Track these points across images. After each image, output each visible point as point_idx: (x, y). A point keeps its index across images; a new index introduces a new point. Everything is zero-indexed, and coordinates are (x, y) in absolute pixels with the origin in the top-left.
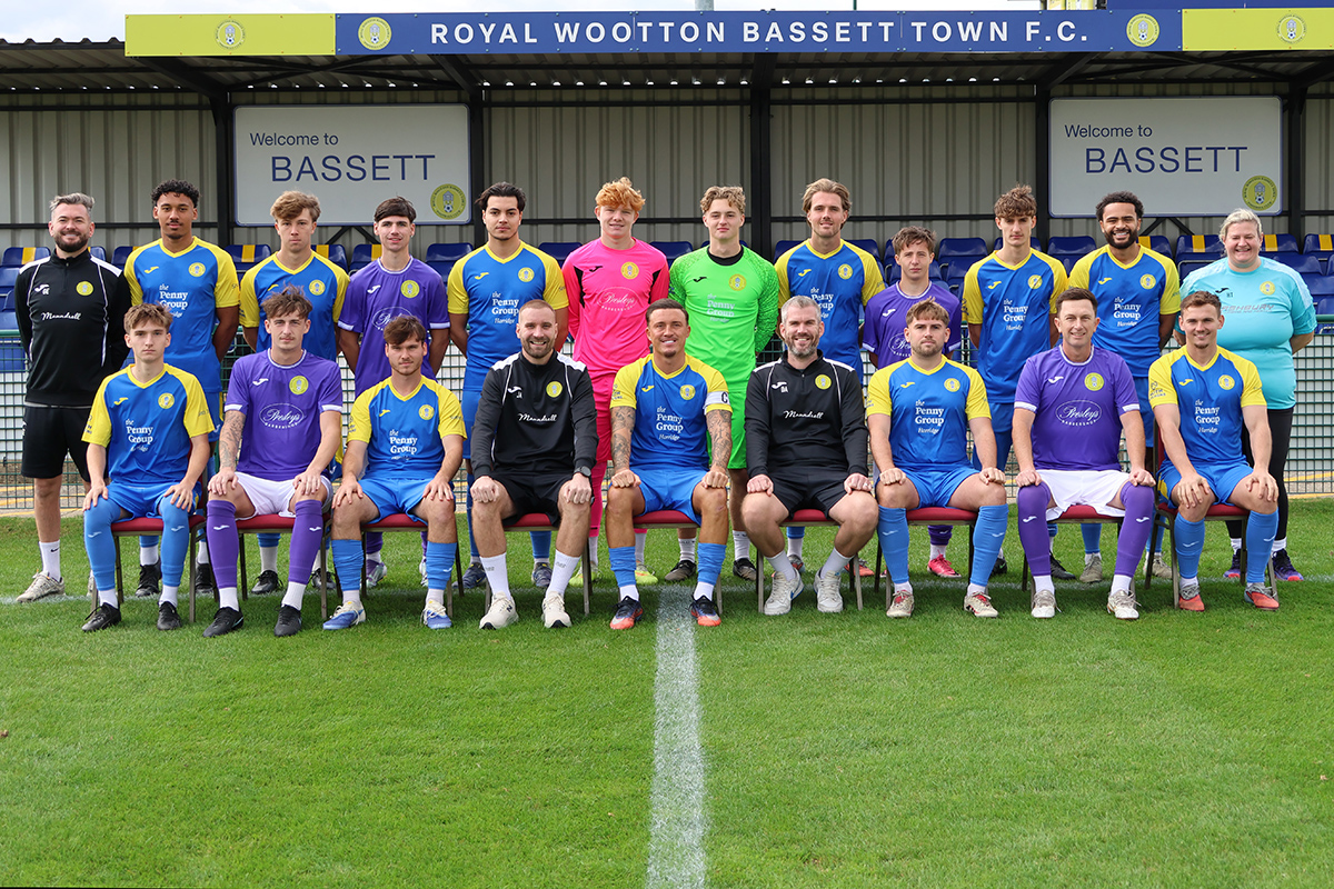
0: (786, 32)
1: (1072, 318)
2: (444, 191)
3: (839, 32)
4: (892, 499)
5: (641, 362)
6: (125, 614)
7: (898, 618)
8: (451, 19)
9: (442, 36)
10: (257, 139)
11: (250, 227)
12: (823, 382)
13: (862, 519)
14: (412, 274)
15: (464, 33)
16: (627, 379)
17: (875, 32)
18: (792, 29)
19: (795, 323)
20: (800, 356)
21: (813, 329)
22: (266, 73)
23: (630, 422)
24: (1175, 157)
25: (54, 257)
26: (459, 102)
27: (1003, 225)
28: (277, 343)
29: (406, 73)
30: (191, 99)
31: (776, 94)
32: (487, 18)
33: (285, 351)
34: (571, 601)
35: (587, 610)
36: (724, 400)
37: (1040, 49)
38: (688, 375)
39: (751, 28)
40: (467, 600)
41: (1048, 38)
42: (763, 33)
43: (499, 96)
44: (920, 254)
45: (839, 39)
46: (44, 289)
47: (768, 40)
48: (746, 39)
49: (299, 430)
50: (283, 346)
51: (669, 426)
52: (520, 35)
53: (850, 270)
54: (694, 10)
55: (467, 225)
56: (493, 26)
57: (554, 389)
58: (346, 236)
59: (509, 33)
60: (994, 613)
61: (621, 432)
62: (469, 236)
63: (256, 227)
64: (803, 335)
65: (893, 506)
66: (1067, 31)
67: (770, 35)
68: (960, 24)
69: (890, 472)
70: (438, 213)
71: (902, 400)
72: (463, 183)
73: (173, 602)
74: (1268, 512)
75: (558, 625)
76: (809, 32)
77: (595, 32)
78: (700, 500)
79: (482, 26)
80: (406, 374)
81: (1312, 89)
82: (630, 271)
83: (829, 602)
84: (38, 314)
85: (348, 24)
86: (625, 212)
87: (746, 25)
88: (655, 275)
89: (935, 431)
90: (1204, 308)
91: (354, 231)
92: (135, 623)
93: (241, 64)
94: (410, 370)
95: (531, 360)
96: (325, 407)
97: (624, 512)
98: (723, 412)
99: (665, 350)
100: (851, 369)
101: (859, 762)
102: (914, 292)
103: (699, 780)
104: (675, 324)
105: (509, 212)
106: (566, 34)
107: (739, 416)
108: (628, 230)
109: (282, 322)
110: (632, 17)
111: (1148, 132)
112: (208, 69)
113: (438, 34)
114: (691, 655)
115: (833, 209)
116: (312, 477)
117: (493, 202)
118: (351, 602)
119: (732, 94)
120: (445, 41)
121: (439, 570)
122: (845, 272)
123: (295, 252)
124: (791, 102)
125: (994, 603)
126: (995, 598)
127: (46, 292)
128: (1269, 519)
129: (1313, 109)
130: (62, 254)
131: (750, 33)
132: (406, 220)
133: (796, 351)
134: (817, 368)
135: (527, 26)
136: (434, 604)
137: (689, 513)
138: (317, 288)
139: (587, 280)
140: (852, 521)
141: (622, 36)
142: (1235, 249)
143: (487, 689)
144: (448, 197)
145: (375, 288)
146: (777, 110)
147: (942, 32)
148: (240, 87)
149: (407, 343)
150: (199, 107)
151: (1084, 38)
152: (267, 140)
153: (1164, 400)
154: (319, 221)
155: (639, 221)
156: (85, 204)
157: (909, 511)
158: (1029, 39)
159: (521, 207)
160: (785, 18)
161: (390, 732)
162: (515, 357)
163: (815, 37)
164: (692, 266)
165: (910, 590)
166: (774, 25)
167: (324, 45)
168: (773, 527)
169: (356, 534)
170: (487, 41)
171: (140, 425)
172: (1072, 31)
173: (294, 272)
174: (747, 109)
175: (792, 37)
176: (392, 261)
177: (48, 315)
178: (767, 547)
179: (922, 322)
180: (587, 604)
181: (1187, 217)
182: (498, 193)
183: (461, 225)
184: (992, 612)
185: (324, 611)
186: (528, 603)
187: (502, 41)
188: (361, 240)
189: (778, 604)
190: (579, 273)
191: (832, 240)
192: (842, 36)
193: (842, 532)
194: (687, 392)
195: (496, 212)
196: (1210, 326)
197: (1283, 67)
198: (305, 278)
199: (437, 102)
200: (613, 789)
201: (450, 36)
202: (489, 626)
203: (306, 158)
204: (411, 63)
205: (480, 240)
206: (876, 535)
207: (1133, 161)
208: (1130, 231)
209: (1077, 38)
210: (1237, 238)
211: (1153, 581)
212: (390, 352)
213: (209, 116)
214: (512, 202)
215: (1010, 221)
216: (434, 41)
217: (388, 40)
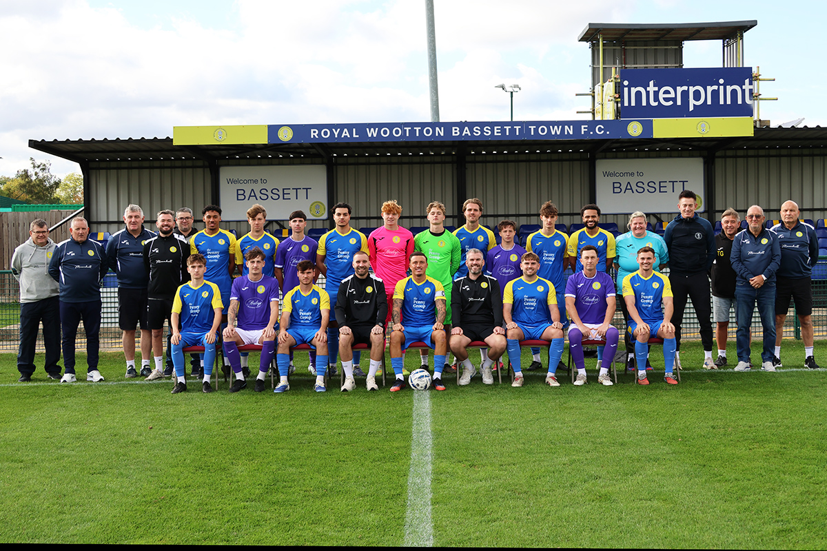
0: (472, 131)
1: (587, 258)
2: (316, 204)
3: (496, 131)
4: (512, 336)
5: (407, 279)
6: (188, 387)
7: (516, 387)
8: (320, 127)
9: (315, 134)
10: (230, 181)
11: (226, 222)
12: (484, 285)
13: (500, 347)
14: (305, 242)
15: (326, 133)
16: (400, 286)
17: (512, 131)
18: (475, 130)
19: (472, 260)
20: (474, 274)
21: (480, 262)
22: (235, 151)
23: (400, 305)
24: (654, 186)
25: (159, 236)
26: (322, 164)
27: (543, 218)
28: (251, 271)
29: (298, 150)
30: (200, 163)
31: (468, 158)
32: (336, 126)
33: (255, 274)
34: (378, 380)
35: (384, 384)
36: (442, 293)
37: (587, 138)
38: (429, 284)
39: (456, 130)
40: (334, 380)
41: (591, 133)
42: (461, 131)
43: (340, 160)
44: (510, 231)
45: (496, 134)
46: (156, 250)
47: (463, 135)
48: (454, 134)
49: (262, 309)
50: (254, 272)
51: (420, 306)
52: (351, 133)
53: (482, 238)
54: (430, 121)
55: (326, 220)
56: (339, 130)
57: (369, 290)
58: (271, 225)
59: (346, 133)
60: (558, 385)
61: (396, 309)
62: (327, 225)
63: (229, 222)
64: (476, 265)
65: (512, 339)
66: (600, 129)
67: (464, 133)
68: (551, 127)
69: (511, 325)
70: (314, 215)
71: (519, 296)
72: (324, 200)
73: (209, 381)
74: (671, 338)
75: (373, 389)
76: (482, 131)
77: (385, 132)
78: (434, 337)
79: (334, 130)
80: (306, 284)
81: (718, 154)
82: (396, 240)
83: (488, 380)
84: (154, 261)
85: (273, 130)
86: (394, 214)
87: (454, 128)
88: (408, 241)
89: (533, 308)
90: (648, 253)
91: (274, 223)
92: (193, 390)
93: (223, 148)
94: (308, 282)
95: (359, 277)
96: (272, 299)
97: (397, 342)
98: (442, 300)
99: (417, 273)
100: (495, 279)
101: (495, 435)
102: (508, 248)
103: (430, 442)
104: (421, 262)
105: (345, 214)
106: (372, 133)
107: (449, 302)
108: (396, 222)
109: (253, 262)
110: (402, 125)
111: (641, 174)
112: (208, 150)
113: (314, 134)
114: (428, 401)
115: (475, 210)
116: (269, 329)
117: (338, 210)
118: (283, 380)
119: (448, 159)
120: (317, 137)
121: (321, 367)
122: (481, 239)
123: (257, 231)
124: (475, 162)
125: (558, 381)
126: (559, 379)
127: (157, 251)
128: (672, 341)
129: (719, 163)
130: (162, 235)
131: (455, 132)
132: (302, 219)
133: (472, 271)
134: (481, 279)
135: (354, 130)
136: (320, 381)
137: (428, 342)
138: (267, 246)
139: (379, 244)
140: (495, 347)
141: (397, 134)
142: (635, 229)
143: (344, 412)
144: (318, 207)
145: (290, 248)
146: (469, 166)
147: (543, 130)
148: (223, 157)
149: (307, 271)
150: (203, 167)
151: (608, 133)
152: (234, 182)
153: (628, 294)
154: (266, 219)
155: (401, 218)
156: (171, 214)
157: (520, 341)
158: (583, 133)
159: (350, 212)
160: (471, 125)
161: (305, 427)
162: (352, 276)
163: (485, 134)
164: (423, 237)
165: (522, 375)
166: (466, 128)
167: (263, 139)
168: (462, 350)
169: (287, 352)
170: (336, 136)
171: (195, 305)
172: (603, 129)
173: (257, 240)
174: (455, 165)
175: (474, 134)
176: (297, 237)
177: (159, 261)
178: (461, 357)
179: (527, 262)
180: (384, 382)
181: (660, 214)
182: (340, 206)
183: (323, 220)
184: (558, 384)
185: (272, 385)
186: (360, 381)
187: (343, 136)
188: (278, 227)
189: (465, 380)
190: (375, 240)
191: (475, 224)
192: (497, 133)
193: (491, 351)
194: (427, 291)
195: (339, 214)
196: (650, 261)
197: (703, 144)
198: (261, 243)
199: (312, 164)
200: (396, 444)
201: (319, 134)
202: (345, 390)
203: (252, 190)
204: (301, 146)
205: (332, 226)
206: (506, 351)
207: (634, 188)
208: (595, 221)
209: (605, 132)
210: (636, 224)
211: (628, 372)
212: (299, 274)
213: (208, 171)
214: (346, 210)
215: (547, 217)
216: (312, 137)
217: (291, 137)
